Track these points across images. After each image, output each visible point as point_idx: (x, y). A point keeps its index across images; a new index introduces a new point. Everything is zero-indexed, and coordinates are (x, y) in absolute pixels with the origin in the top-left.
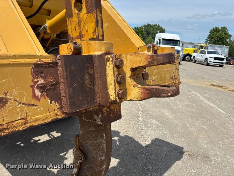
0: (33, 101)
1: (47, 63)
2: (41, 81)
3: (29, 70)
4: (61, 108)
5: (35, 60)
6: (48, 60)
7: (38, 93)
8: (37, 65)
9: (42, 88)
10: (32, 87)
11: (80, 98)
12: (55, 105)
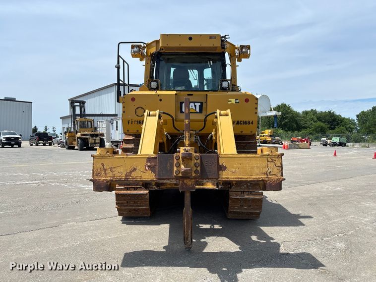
0: (145, 171)
1: (153, 158)
2: (149, 164)
3: (146, 159)
4: (155, 176)
5: (148, 156)
6: (153, 156)
7: (147, 168)
8: (148, 158)
9: (149, 167)
10: (145, 166)
11: (164, 173)
12: (153, 174)
